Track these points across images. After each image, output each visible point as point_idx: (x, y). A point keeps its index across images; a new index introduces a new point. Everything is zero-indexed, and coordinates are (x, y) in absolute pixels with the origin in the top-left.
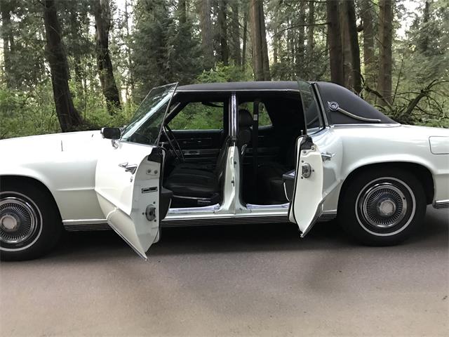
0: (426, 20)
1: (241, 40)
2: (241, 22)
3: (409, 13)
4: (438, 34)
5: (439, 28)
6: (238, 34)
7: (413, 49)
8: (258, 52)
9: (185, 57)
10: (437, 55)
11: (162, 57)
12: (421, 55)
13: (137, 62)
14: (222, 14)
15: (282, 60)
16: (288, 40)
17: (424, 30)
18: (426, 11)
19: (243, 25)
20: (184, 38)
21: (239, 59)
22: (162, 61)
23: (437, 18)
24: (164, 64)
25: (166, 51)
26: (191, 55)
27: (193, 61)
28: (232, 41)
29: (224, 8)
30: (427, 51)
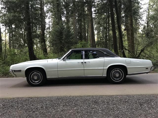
0: (148, 27)
1: (87, 33)
2: (86, 27)
3: (142, 25)
4: (152, 31)
5: (153, 29)
6: (85, 31)
7: (144, 36)
8: (92, 38)
9: (69, 39)
10: (152, 38)
11: (61, 39)
12: (146, 38)
13: (53, 40)
14: (81, 25)
15: (100, 39)
16: (102, 33)
17: (148, 30)
18: (148, 24)
19: (87, 28)
20: (68, 33)
21: (86, 39)
22: (61, 40)
23: (152, 26)
24: (62, 41)
25: (63, 37)
26: (70, 38)
27: (71, 40)
28: (83, 33)
29: (81, 24)
30: (149, 37)
